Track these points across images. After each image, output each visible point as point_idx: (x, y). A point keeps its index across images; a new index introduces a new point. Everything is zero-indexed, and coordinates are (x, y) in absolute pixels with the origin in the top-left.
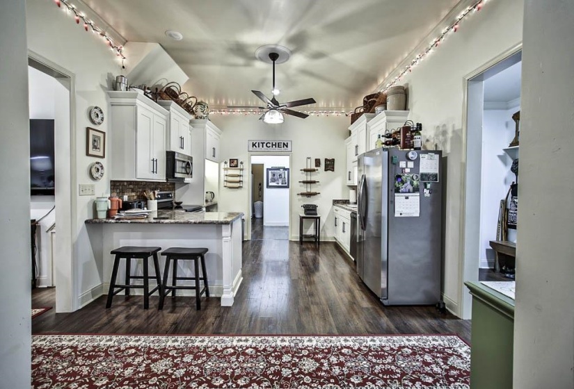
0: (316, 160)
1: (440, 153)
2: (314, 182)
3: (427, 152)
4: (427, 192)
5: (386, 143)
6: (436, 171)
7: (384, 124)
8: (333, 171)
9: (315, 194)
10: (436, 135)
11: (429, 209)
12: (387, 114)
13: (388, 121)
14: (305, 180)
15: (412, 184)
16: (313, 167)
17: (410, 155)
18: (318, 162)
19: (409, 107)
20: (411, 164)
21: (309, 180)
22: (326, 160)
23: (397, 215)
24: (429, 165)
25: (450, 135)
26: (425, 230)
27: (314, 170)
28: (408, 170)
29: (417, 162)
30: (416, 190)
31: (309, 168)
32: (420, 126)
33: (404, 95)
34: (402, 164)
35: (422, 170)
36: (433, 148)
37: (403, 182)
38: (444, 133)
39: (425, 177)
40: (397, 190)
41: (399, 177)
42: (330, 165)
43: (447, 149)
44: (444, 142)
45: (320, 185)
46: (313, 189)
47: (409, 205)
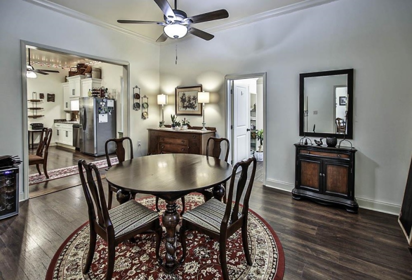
0: (40, 94)
1: (114, 99)
2: (40, 109)
3: (109, 99)
4: (110, 113)
5: (93, 93)
6: (113, 106)
7: (91, 84)
8: (54, 101)
9: (40, 116)
10: (113, 93)
11: (111, 119)
12: (92, 79)
13: (93, 83)
14: (32, 107)
15: (105, 110)
16: (38, 98)
17: (104, 100)
18: (42, 96)
19: (102, 77)
20: (104, 103)
21: (35, 107)
22: (48, 95)
23: (100, 122)
24: (110, 104)
25: (117, 94)
26: (110, 127)
27: (39, 101)
28: (103, 106)
29: (106, 103)
30: (106, 113)
31: (35, 99)
32: (107, 89)
33: (99, 73)
34: (101, 103)
35: (108, 106)
36: (111, 98)
37: (102, 110)
38: (115, 92)
39: (109, 108)
40: (100, 113)
41: (100, 108)
42: (51, 98)
43: (116, 98)
44: (115, 96)
45: (44, 110)
46: (39, 113)
47: (104, 118)
